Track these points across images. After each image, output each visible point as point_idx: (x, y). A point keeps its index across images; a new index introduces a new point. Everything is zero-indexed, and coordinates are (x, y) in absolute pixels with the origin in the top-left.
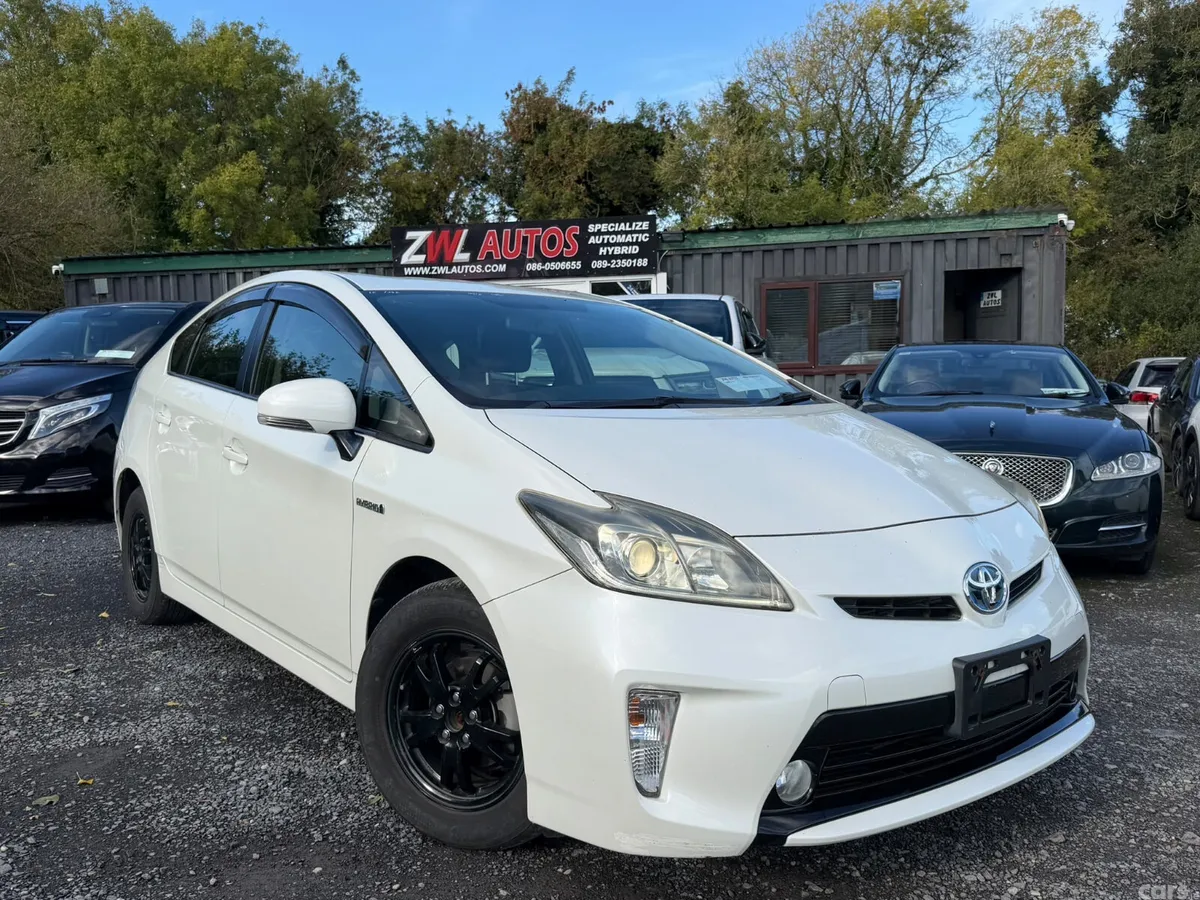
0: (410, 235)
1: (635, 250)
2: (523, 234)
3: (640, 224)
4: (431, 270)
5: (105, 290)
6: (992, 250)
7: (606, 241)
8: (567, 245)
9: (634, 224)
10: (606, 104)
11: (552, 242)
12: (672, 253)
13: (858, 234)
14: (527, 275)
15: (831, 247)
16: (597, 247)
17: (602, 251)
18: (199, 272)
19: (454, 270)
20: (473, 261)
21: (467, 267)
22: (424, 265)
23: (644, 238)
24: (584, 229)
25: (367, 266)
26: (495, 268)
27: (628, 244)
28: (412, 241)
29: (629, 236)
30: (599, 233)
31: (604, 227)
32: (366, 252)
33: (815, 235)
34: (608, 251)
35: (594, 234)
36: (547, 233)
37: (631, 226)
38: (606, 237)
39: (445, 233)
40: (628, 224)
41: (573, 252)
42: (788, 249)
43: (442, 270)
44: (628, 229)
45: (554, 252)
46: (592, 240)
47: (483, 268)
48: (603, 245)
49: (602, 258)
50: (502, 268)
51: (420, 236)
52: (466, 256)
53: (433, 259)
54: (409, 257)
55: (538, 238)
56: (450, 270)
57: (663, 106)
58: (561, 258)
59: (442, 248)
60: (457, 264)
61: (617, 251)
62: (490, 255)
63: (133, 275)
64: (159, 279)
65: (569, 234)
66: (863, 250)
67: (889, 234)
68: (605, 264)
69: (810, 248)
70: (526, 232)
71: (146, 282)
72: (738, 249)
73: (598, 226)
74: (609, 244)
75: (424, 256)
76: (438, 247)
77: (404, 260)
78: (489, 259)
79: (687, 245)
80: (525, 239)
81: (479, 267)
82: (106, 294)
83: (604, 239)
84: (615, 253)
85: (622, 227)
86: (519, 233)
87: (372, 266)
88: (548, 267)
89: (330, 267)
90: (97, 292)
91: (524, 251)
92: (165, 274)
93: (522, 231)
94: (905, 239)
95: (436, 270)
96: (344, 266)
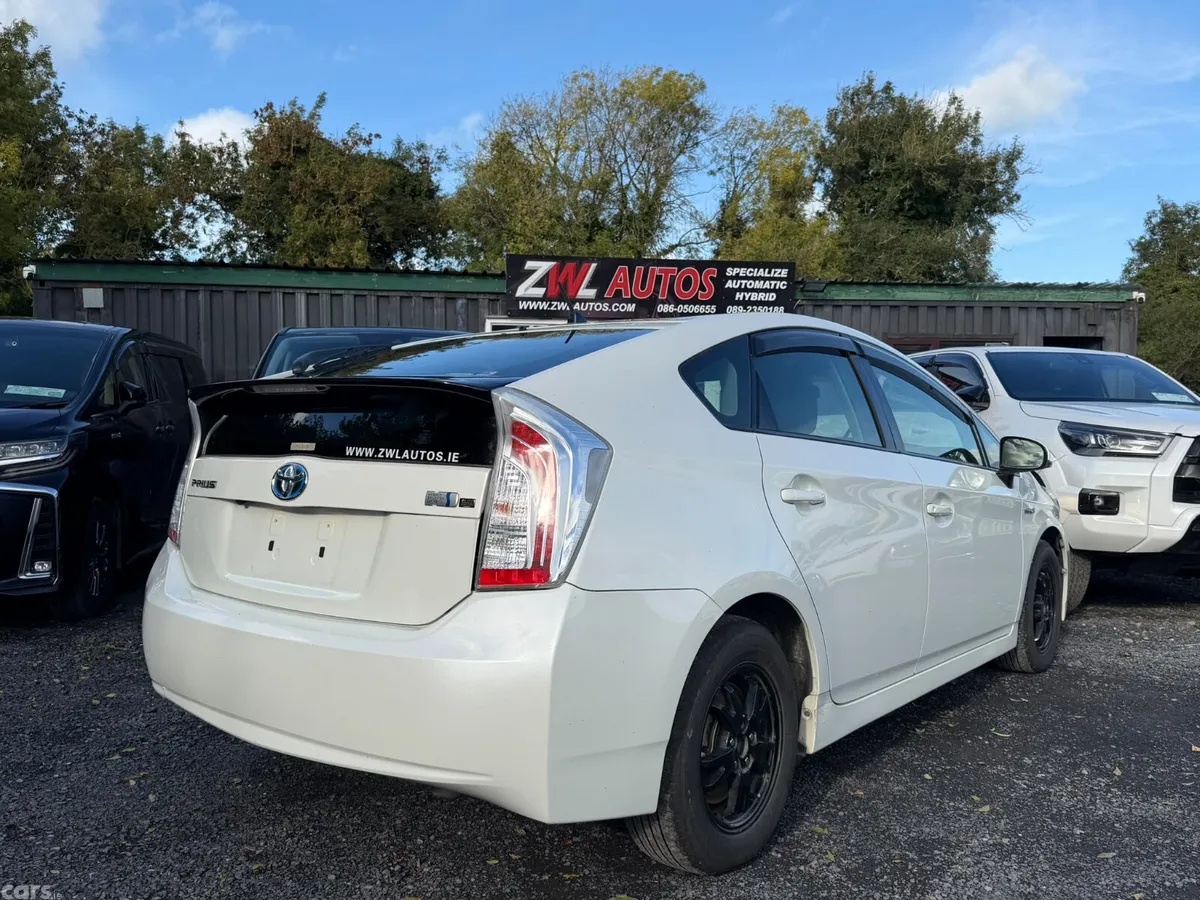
0: (530, 265)
1: (772, 297)
2: (657, 273)
3: (779, 271)
4: (550, 305)
5: (100, 304)
6: (1082, 320)
7: (743, 287)
8: (702, 288)
9: (773, 270)
10: (373, 137)
11: (687, 283)
12: (804, 302)
13: (975, 296)
14: (658, 316)
15: (951, 307)
16: (733, 291)
17: (739, 296)
18: (244, 289)
19: (577, 306)
20: (599, 298)
21: (592, 304)
22: (542, 300)
23: (782, 285)
24: (722, 272)
25: (469, 296)
26: (623, 307)
27: (766, 291)
28: (532, 272)
29: (767, 282)
30: (737, 277)
31: (742, 272)
32: (469, 281)
33: (939, 295)
34: (744, 297)
35: (732, 278)
36: (684, 273)
37: (769, 272)
38: (744, 282)
39: (570, 266)
40: (767, 270)
41: (707, 296)
42: (914, 306)
43: (563, 306)
44: (767, 275)
45: (689, 294)
46: (729, 284)
47: (610, 307)
48: (740, 290)
49: (739, 303)
50: (631, 308)
51: (543, 267)
52: (592, 293)
53: (553, 293)
54: (526, 289)
55: (673, 278)
56: (571, 307)
57: (421, 147)
58: (695, 301)
59: (566, 282)
60: (581, 301)
61: (754, 297)
62: (618, 293)
63: (145, 287)
64: (183, 295)
65: (706, 275)
66: (978, 312)
67: (1001, 299)
68: (740, 310)
69: (933, 306)
70: (661, 271)
71: (162, 296)
72: (867, 303)
73: (736, 270)
74: (746, 290)
75: (544, 289)
76: (561, 279)
77: (521, 292)
78: (618, 297)
79: (820, 295)
80: (659, 278)
81: (606, 305)
82: (98, 309)
83: (741, 284)
84: (752, 299)
85: (761, 273)
86: (653, 270)
87: (475, 296)
88: (681, 308)
89: (423, 295)
90: (85, 306)
91: (656, 291)
92: (193, 289)
93: (657, 269)
94: (1014, 304)
95: (556, 306)
96: (441, 295)
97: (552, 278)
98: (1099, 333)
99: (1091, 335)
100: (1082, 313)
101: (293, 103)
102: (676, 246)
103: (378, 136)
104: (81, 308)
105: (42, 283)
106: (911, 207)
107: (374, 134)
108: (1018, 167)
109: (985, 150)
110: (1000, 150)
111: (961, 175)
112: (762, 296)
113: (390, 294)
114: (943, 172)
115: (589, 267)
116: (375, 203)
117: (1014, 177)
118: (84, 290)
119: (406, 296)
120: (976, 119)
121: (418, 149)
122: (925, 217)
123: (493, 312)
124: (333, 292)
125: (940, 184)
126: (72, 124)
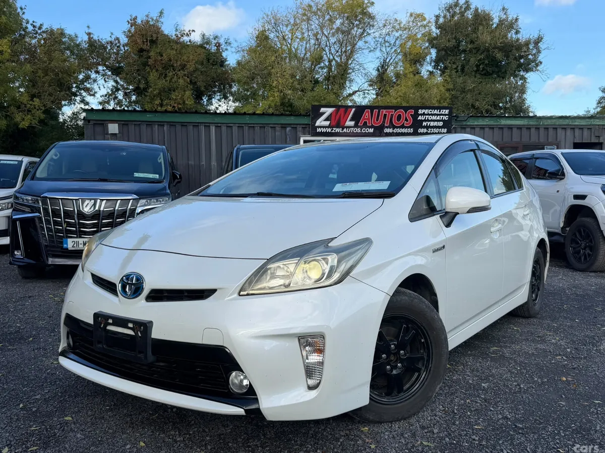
0: (322, 110)
1: (441, 124)
2: (384, 113)
3: (444, 111)
4: (332, 130)
5: (117, 131)
6: (592, 134)
7: (426, 119)
8: (406, 120)
9: (442, 111)
10: (191, 32)
11: (399, 117)
12: (456, 126)
13: (540, 123)
14: (384, 135)
15: (528, 128)
16: (422, 121)
17: (425, 124)
18: (186, 124)
19: (345, 130)
20: (356, 126)
21: (352, 129)
22: (328, 127)
23: (446, 118)
24: (416, 111)
25: (292, 126)
26: (367, 130)
27: (438, 121)
28: (323, 113)
29: (439, 116)
30: (424, 114)
31: (426, 111)
32: (292, 118)
33: (522, 122)
34: (427, 124)
35: (421, 115)
36: (397, 113)
37: (440, 112)
38: (427, 116)
39: (342, 110)
40: (439, 110)
41: (409, 123)
42: (510, 128)
43: (338, 130)
44: (438, 113)
45: (400, 123)
46: (420, 118)
47: (361, 130)
48: (425, 120)
49: (424, 127)
50: (371, 130)
51: (328, 111)
52: (352, 123)
53: (334, 124)
54: (321, 122)
55: (392, 115)
56: (342, 130)
57: (216, 37)
58: (403, 127)
59: (340, 117)
60: (347, 127)
61: (432, 124)
62: (365, 123)
63: (138, 123)
64: (156, 126)
65: (409, 113)
66: (542, 131)
67: (553, 124)
68: (425, 130)
69: (520, 128)
70: (386, 112)
71: (147, 127)
72: (487, 126)
73: (423, 111)
74: (428, 120)
75: (329, 122)
76: (337, 117)
77: (318, 123)
78: (365, 125)
79: (465, 123)
80: (385, 115)
81: (359, 129)
82: (116, 134)
83: (426, 117)
84: (431, 125)
85: (436, 112)
86: (383, 112)
87: (295, 126)
88: (396, 130)
89: (270, 126)
90: (110, 133)
91: (384, 122)
92: (161, 124)
93: (384, 111)
94: (559, 127)
95: (335, 130)
96: (280, 126)
97: (333, 117)
98: (601, 141)
99: (597, 141)
100: (593, 131)
101: (147, 16)
102: (357, 91)
103: (193, 31)
104: (107, 134)
105: (89, 121)
106: (484, 69)
107: (191, 30)
108: (541, 46)
109: (523, 36)
110: (531, 37)
111: (510, 51)
112: (436, 124)
113: (255, 125)
114: (501, 49)
115: (351, 110)
116: (196, 70)
117: (539, 52)
118: (109, 124)
119: (263, 127)
120: (517, 20)
121: (215, 39)
122: (492, 74)
123: (304, 134)
124: (228, 125)
125: (499, 55)
126: (30, 28)
